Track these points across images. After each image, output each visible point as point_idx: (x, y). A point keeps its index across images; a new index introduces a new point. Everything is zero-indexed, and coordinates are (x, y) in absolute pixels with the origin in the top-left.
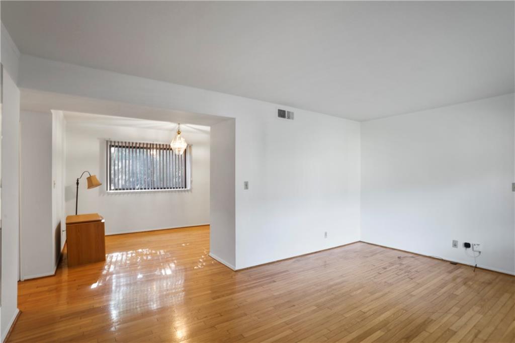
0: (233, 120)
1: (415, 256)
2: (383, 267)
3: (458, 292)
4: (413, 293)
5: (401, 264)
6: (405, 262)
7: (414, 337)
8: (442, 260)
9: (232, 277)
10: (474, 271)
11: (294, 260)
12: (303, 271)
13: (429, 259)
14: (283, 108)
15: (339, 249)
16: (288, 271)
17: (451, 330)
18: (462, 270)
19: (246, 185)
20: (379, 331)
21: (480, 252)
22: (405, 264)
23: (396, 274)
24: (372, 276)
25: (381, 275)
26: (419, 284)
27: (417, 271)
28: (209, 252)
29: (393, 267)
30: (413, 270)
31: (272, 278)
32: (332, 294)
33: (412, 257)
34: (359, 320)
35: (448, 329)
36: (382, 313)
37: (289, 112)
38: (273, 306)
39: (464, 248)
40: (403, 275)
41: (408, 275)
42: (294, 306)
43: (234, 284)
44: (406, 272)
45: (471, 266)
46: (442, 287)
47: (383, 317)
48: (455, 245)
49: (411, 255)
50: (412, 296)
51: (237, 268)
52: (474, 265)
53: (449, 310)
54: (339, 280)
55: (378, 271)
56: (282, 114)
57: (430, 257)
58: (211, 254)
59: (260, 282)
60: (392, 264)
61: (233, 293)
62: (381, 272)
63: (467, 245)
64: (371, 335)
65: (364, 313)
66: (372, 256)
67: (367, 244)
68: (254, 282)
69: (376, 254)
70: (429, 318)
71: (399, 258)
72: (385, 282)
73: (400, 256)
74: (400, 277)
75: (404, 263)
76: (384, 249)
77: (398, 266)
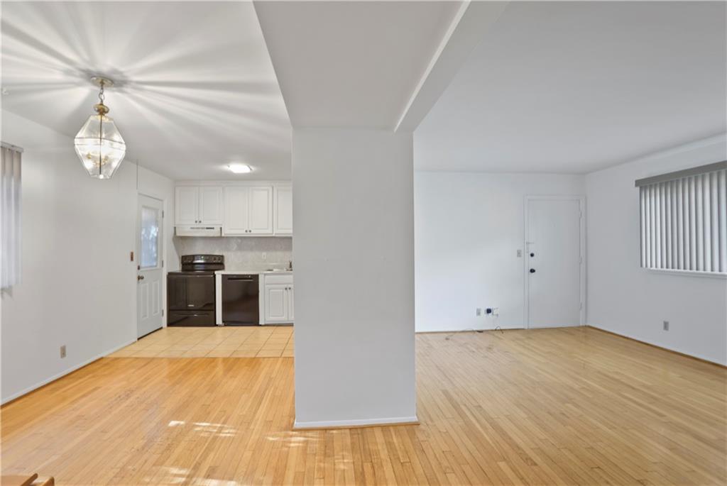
21: (498, 315)
39: (487, 314)
48: (479, 313)
63: (489, 311)
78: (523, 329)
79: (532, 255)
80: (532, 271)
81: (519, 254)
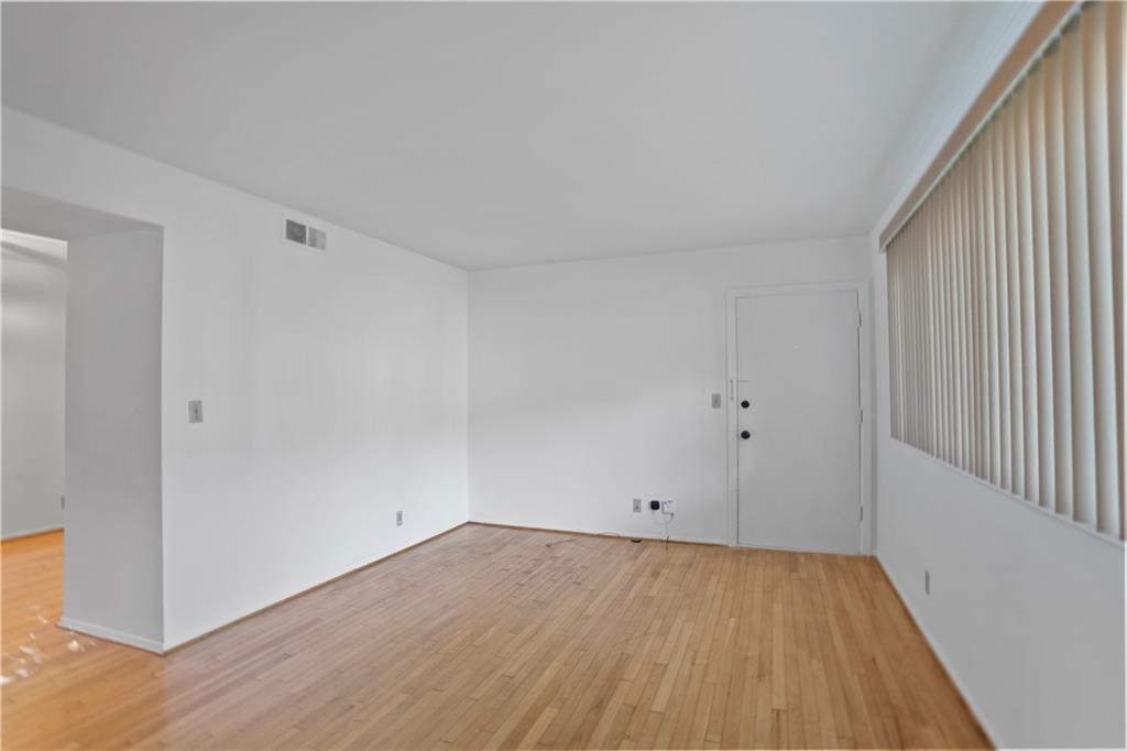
0: (159, 230)
1: (574, 538)
2: (524, 569)
3: (653, 593)
4: (586, 613)
5: (555, 558)
6: (562, 552)
7: (608, 702)
8: (619, 538)
9: (153, 675)
10: (667, 548)
11: (329, 589)
12: (357, 613)
13: (598, 540)
14: (299, 218)
15: (428, 545)
16: (320, 620)
17: (660, 664)
18: (650, 550)
19: (196, 412)
20: (548, 709)
21: (672, 514)
22: (563, 556)
23: (551, 580)
24: (508, 594)
25: (525, 588)
26: (592, 591)
27: (584, 567)
28: (59, 615)
29: (541, 567)
30: (578, 566)
31: (281, 648)
32: (436, 653)
33: (571, 541)
34: (504, 699)
35: (656, 664)
36: (545, 669)
37: (313, 231)
38: (295, 726)
39: (651, 511)
40: (563, 580)
41: (570, 578)
42: (352, 707)
43: (160, 696)
44: (566, 573)
45: (662, 541)
46: (628, 589)
47: (547, 677)
48: (637, 508)
49: (568, 537)
50: (587, 618)
51: (168, 645)
52: (665, 538)
53: (648, 629)
54: (444, 618)
55: (517, 581)
56: (296, 232)
57: (599, 536)
58: (65, 622)
59: (246, 666)
60: (538, 561)
61: (161, 725)
62: (522, 582)
63: (655, 505)
64: (534, 722)
65: (512, 678)
66: (498, 550)
67: (484, 528)
68: (228, 672)
69: (505, 545)
70: (623, 654)
71: (548, 546)
72: (535, 601)
73: (549, 541)
74: (559, 583)
75: (559, 555)
76: (516, 532)
77: (550, 562)
78: (726, 547)
79: (745, 404)
80: (746, 435)
81: (716, 401)
